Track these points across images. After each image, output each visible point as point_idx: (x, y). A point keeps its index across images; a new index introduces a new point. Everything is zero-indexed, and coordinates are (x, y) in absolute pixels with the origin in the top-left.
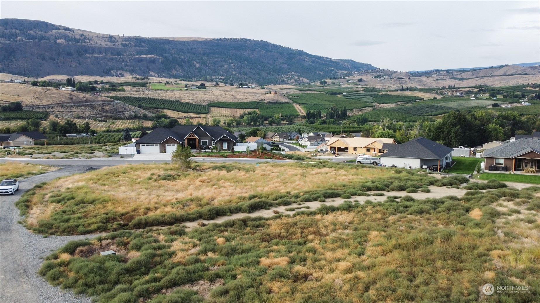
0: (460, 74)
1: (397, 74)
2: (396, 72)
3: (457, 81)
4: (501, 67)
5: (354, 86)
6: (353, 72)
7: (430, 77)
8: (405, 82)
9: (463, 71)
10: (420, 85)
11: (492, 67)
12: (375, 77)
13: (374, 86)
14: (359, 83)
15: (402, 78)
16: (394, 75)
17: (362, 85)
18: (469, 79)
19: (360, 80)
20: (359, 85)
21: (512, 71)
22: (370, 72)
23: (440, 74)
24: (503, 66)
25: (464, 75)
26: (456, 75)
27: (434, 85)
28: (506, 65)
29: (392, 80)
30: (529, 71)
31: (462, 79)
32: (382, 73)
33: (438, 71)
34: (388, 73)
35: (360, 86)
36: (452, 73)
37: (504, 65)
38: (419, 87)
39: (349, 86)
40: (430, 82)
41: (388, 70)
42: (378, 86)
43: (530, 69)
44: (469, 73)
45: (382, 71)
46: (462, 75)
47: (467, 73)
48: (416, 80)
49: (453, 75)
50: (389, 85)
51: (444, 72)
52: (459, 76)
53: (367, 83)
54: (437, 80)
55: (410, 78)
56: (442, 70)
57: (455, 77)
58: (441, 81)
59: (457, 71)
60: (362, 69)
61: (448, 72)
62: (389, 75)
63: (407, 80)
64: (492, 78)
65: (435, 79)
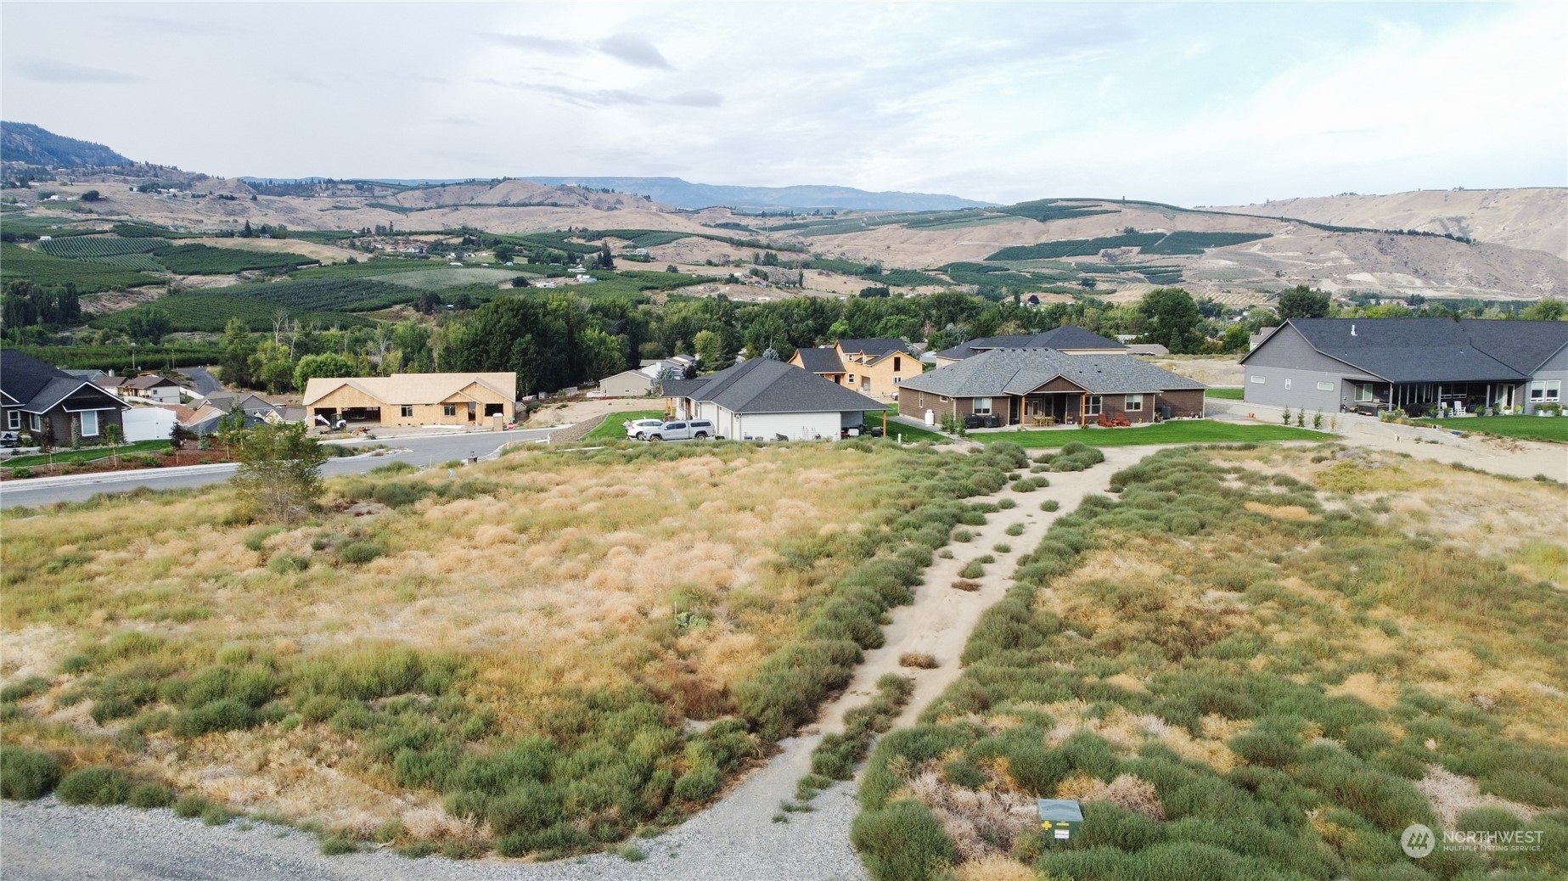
0: (394, 194)
1: (208, 183)
2: (202, 177)
3: (394, 216)
4: (494, 183)
5: (71, 216)
6: (49, 168)
7: (312, 200)
8: (244, 211)
9: (399, 188)
10: (292, 222)
11: (472, 182)
12: (143, 189)
13: (144, 218)
14: (87, 206)
15: (232, 198)
16: (200, 188)
17: (99, 214)
18: (422, 209)
19: (92, 197)
20: (91, 212)
21: (520, 196)
22: (116, 173)
23: (339, 193)
24: (499, 182)
25: (407, 199)
26: (383, 197)
27: (331, 222)
28: (505, 179)
29: (202, 202)
30: (558, 197)
31: (402, 210)
32: (156, 176)
33: (330, 181)
34: (176, 179)
35: (94, 216)
36: (371, 190)
37: (501, 178)
38: (291, 228)
39: (51, 213)
40: (315, 212)
41: (175, 168)
42: (160, 219)
43: (559, 193)
44: (417, 193)
45: (155, 170)
46: (400, 196)
47: (411, 193)
48: (276, 205)
49: (373, 196)
50: (194, 217)
51: (350, 187)
52: (391, 201)
53: (116, 207)
54: (336, 208)
55: (254, 199)
56: (342, 182)
57: (382, 201)
58: (348, 212)
59: (385, 185)
60: (78, 161)
61: (361, 186)
62: (181, 187)
63: (249, 204)
64: (478, 211)
65: (330, 206)
